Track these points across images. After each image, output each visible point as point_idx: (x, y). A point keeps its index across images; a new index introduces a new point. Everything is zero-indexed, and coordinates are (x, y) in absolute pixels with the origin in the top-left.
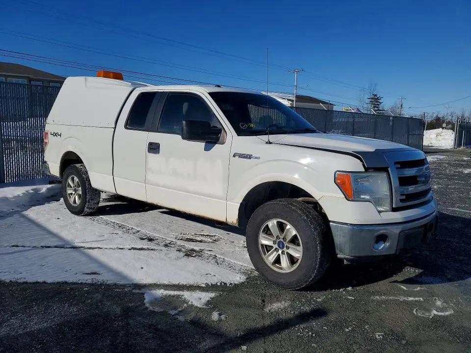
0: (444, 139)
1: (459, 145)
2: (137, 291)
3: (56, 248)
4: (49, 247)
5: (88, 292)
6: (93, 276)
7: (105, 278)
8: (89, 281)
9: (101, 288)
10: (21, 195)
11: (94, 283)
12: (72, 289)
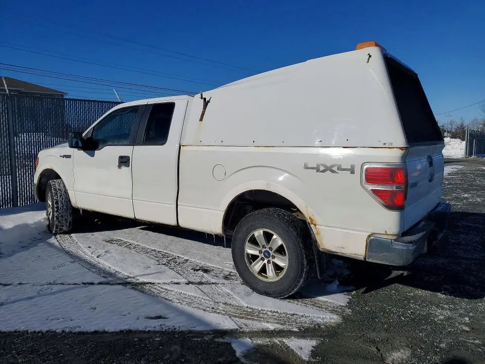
0: (453, 148)
1: (471, 154)
2: (221, 340)
3: (101, 285)
4: (92, 284)
5: (161, 343)
6: (160, 322)
7: (175, 323)
8: (158, 329)
9: (174, 337)
10: (42, 221)
11: (164, 330)
12: (141, 340)
